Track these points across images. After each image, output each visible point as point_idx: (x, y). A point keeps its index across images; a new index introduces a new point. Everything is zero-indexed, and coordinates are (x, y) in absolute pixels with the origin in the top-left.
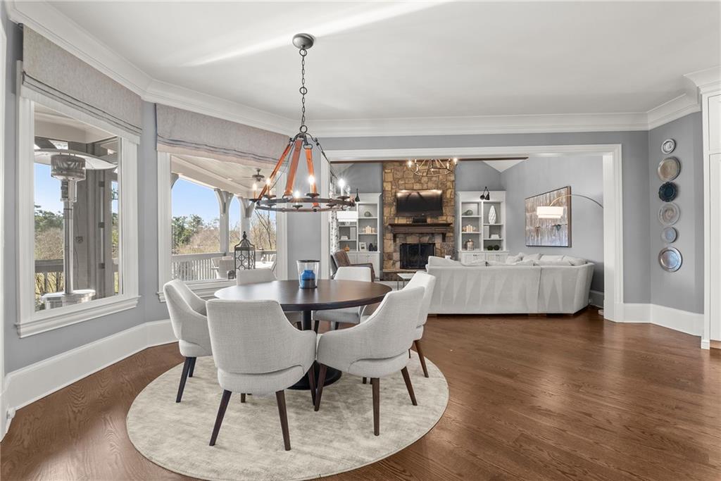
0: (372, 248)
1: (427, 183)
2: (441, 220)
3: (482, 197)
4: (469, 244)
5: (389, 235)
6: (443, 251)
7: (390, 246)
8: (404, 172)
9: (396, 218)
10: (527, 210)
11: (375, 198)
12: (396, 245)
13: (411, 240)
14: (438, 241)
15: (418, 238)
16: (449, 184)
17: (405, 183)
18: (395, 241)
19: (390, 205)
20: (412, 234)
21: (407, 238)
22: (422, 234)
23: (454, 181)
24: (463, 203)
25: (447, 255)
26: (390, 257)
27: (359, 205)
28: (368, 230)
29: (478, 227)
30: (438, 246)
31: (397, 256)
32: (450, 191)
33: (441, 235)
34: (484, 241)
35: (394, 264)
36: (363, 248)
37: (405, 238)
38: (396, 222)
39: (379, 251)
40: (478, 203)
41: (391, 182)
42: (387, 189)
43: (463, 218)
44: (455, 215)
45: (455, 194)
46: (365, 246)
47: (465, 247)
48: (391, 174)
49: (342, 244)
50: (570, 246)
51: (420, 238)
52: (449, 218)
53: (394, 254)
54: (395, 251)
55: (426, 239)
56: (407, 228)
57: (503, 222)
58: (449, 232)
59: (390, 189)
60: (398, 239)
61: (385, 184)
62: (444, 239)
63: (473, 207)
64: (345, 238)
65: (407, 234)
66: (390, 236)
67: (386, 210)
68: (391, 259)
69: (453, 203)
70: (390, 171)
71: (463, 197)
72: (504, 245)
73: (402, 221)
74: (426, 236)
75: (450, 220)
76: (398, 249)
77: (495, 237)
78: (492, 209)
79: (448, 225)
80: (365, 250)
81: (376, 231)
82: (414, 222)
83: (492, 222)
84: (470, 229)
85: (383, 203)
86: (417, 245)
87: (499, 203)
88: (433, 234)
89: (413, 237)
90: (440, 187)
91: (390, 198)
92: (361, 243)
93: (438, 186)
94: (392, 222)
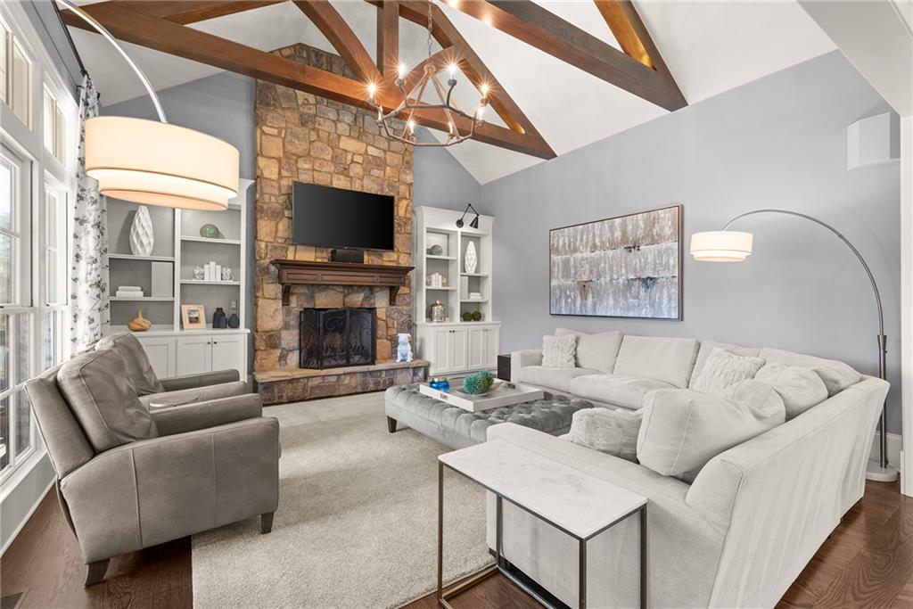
0: (222, 320)
1: (362, 180)
2: (388, 259)
3: (460, 223)
4: (437, 310)
5: (272, 287)
6: (390, 325)
7: (274, 314)
8: (311, 142)
9: (292, 249)
10: (552, 250)
12: (288, 313)
13: (325, 300)
14: (381, 302)
15: (341, 296)
16: (403, 189)
17: (314, 170)
18: (286, 301)
19: (276, 215)
20: (327, 286)
21: (317, 295)
22: (350, 288)
23: (411, 185)
24: (428, 230)
26: (273, 340)
28: (212, 273)
29: (446, 276)
30: (381, 313)
31: (290, 338)
32: (404, 203)
33: (388, 292)
34: (461, 303)
35: (283, 357)
36: (194, 320)
37: (312, 297)
38: (290, 257)
39: (243, 331)
40: (448, 234)
41: (279, 160)
42: (266, 174)
43: (427, 259)
44: (411, 252)
45: (413, 210)
46: (201, 315)
47: (430, 315)
48: (279, 141)
49: (119, 312)
50: (681, 317)
51: (345, 296)
52: (402, 256)
53: (284, 334)
54: (286, 326)
55: (357, 299)
56: (320, 273)
57: (486, 271)
59: (275, 177)
60: (294, 301)
61: (262, 162)
62: (392, 301)
63: (441, 241)
64: (131, 293)
65: (315, 287)
66: (273, 289)
67: (265, 227)
68: (275, 346)
69: (410, 228)
70: (275, 132)
71: (429, 217)
72: (488, 313)
73: (306, 255)
74: (358, 292)
75: (404, 261)
76: (294, 321)
77: (475, 297)
78: (471, 244)
79: (400, 271)
80: (203, 329)
82: (332, 258)
83: (471, 271)
84: (437, 282)
85: (257, 208)
87: (479, 238)
88: (371, 288)
89: (331, 292)
90: (387, 192)
91: (273, 197)
92: (186, 308)
93: (382, 190)
94: (279, 255)
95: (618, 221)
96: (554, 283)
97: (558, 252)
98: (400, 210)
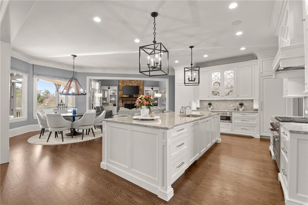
0: (115, 105)
1: (134, 84)
3: (152, 89)
7: (121, 105)
11: (116, 88)
12: (123, 104)
13: (128, 103)
16: (141, 84)
17: (127, 83)
18: (123, 103)
19: (121, 90)
20: (129, 100)
22: (132, 101)
23: (143, 83)
24: (145, 90)
27: (110, 90)
28: (113, 99)
32: (141, 86)
36: (111, 105)
37: (126, 102)
38: (123, 96)
39: (117, 107)
42: (120, 85)
45: (143, 87)
46: (112, 104)
49: (103, 104)
56: (126, 98)
60: (124, 103)
61: (119, 83)
63: (149, 92)
64: (105, 102)
66: (121, 101)
67: (120, 92)
69: (142, 90)
71: (146, 88)
72: (159, 104)
73: (125, 96)
76: (124, 106)
77: (156, 102)
78: (155, 92)
81: (116, 99)
82: (129, 96)
83: (155, 97)
85: (119, 90)
86: (130, 104)
87: (158, 91)
89: (129, 101)
90: (138, 85)
91: (121, 88)
92: (110, 104)
94: (121, 96)
98: (141, 87)
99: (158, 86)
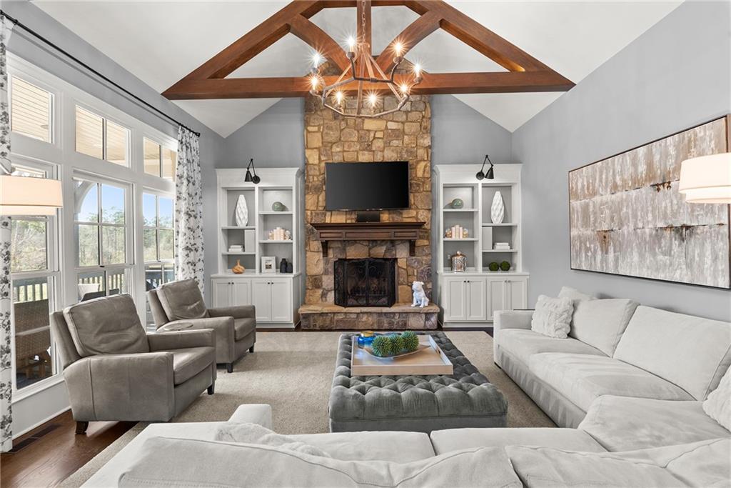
0: (285, 267)
1: (383, 151)
2: (408, 216)
3: (480, 175)
4: (458, 260)
5: (316, 243)
6: (410, 273)
7: (318, 264)
8: (341, 130)
9: (329, 213)
10: (572, 194)
11: (289, 177)
12: (327, 263)
13: (354, 253)
14: (402, 254)
15: (367, 249)
16: (421, 152)
17: (344, 151)
18: (325, 253)
19: (317, 190)
20: (355, 242)
21: (348, 248)
22: (374, 242)
23: (430, 147)
24: (445, 187)
25: (418, 280)
26: (316, 282)
27: (263, 190)
28: (278, 235)
29: (472, 228)
30: (402, 263)
31: (328, 281)
32: (422, 165)
33: (407, 245)
34: (483, 253)
35: (324, 295)
36: (269, 267)
37: (344, 250)
38: (328, 221)
40: (473, 187)
41: (318, 149)
42: (311, 162)
43: (444, 212)
44: (432, 209)
45: (432, 170)
46: (273, 263)
47: (449, 264)
48: (319, 135)
49: (231, 261)
51: (370, 249)
52: (421, 212)
53: (325, 278)
54: (326, 272)
55: (380, 251)
56: (344, 231)
57: (517, 220)
58: (421, 238)
59: (316, 162)
60: (331, 252)
61: (308, 153)
62: (412, 252)
63: (464, 195)
64: (236, 250)
65: (346, 243)
66: (316, 245)
67: (310, 200)
68: (318, 287)
69: (427, 187)
70: (316, 129)
71: (445, 174)
72: (519, 261)
73: (338, 218)
74: (381, 245)
75: (423, 216)
76: (331, 270)
77: (502, 247)
78: (498, 196)
79: (419, 225)
80: (273, 273)
81: (291, 238)
82: (358, 220)
83: (497, 220)
84: (458, 233)
85: (306, 188)
86: (363, 261)
87: (511, 186)
88: (392, 242)
89: (358, 246)
90: (405, 157)
91: (316, 177)
92: (264, 259)
93: (401, 157)
94: (319, 220)
95: (642, 151)
96: (574, 232)
97: (577, 198)
98: (420, 171)
99: (513, 160)
